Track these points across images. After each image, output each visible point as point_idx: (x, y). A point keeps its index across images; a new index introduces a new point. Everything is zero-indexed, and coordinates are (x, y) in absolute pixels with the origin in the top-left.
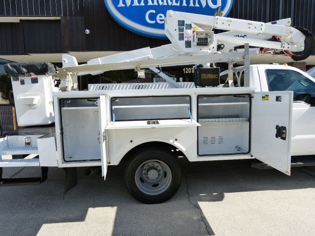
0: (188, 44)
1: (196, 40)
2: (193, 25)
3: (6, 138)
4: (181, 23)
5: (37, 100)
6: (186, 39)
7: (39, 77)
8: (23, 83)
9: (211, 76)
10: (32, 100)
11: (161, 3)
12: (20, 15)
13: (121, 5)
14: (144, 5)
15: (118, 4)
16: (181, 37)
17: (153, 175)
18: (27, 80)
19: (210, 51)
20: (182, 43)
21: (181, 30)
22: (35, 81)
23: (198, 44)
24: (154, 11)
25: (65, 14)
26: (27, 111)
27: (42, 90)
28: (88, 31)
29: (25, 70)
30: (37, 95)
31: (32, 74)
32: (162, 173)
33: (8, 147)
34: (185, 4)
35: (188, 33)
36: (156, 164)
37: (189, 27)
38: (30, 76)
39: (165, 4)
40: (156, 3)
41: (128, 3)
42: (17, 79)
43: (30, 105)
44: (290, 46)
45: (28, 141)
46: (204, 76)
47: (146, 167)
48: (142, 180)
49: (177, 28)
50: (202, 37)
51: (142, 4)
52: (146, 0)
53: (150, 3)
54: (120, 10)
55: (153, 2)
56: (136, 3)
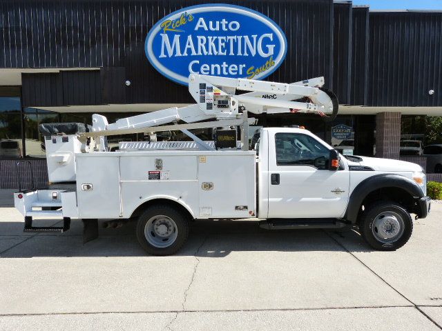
0: (209, 106)
1: (217, 103)
2: (214, 88)
3: (36, 192)
4: (203, 86)
5: (66, 158)
6: (207, 101)
7: (69, 136)
8: (54, 141)
9: (227, 138)
10: (62, 157)
11: (205, 53)
12: (60, 66)
13: (163, 55)
14: (186, 55)
15: (160, 54)
16: (203, 100)
17: (162, 230)
18: (59, 139)
19: (230, 113)
20: (204, 105)
21: (202, 93)
22: (65, 140)
23: (219, 106)
24: (198, 62)
25: (105, 65)
26: (57, 167)
27: (72, 148)
28: (128, 83)
29: (56, 130)
30: (67, 153)
31: (63, 133)
32: (172, 228)
33: (38, 199)
34: (232, 53)
35: (209, 95)
36: (167, 220)
37: (211, 89)
38: (62, 135)
39: (210, 53)
40: (200, 53)
41: (170, 54)
42: (50, 139)
43: (61, 163)
44: (317, 107)
45: (55, 195)
46: (220, 138)
47: (157, 222)
48: (153, 234)
49: (199, 91)
50: (222, 99)
51: (185, 54)
52: (189, 51)
53: (194, 53)
54: (162, 61)
55: (197, 52)
56: (179, 54)
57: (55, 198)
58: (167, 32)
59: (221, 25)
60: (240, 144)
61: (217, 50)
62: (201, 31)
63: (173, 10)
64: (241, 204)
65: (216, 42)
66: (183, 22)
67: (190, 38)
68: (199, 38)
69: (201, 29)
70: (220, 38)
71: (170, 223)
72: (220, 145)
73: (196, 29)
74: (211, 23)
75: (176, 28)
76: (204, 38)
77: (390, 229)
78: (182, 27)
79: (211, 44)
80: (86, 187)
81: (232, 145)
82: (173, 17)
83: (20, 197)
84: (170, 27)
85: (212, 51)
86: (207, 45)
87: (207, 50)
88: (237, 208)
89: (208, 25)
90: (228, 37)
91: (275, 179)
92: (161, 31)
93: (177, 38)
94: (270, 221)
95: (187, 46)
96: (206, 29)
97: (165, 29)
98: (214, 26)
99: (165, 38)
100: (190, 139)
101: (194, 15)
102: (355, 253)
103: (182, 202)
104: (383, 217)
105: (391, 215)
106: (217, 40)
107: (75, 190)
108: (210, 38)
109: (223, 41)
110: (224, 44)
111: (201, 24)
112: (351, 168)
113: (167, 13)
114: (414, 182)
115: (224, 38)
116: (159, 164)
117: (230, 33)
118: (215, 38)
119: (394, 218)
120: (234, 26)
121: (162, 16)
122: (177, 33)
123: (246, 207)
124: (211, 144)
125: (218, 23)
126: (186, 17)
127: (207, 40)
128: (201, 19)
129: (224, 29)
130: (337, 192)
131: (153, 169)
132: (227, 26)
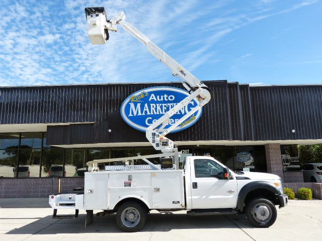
1: (161, 143)
4: (154, 134)
6: (156, 142)
9: (168, 163)
11: (155, 113)
12: (70, 121)
13: (131, 115)
15: (129, 114)
16: (154, 141)
17: (131, 217)
19: (169, 149)
21: (154, 138)
23: (163, 145)
24: (151, 118)
25: (97, 121)
28: (110, 131)
32: (136, 216)
35: (157, 139)
36: (134, 211)
37: (158, 136)
39: (158, 113)
40: (152, 113)
41: (135, 114)
45: (70, 197)
46: (164, 163)
47: (128, 212)
48: (126, 219)
49: (151, 136)
50: (164, 141)
51: (144, 114)
52: (146, 112)
53: (148, 113)
54: (130, 118)
55: (150, 113)
56: (140, 114)
57: (70, 198)
58: (133, 102)
59: (164, 98)
60: (175, 166)
61: (162, 111)
62: (153, 101)
63: (137, 90)
64: (176, 200)
65: (161, 107)
66: (142, 97)
67: (146, 105)
68: (152, 105)
69: (153, 100)
70: (163, 105)
71: (136, 213)
72: (163, 167)
73: (150, 100)
74: (158, 97)
75: (139, 100)
76: (154, 105)
77: (264, 214)
78: (142, 99)
79: (158, 108)
80: (89, 192)
81: (170, 166)
82: (137, 94)
83: (53, 197)
84: (135, 99)
85: (159, 112)
86: (156, 109)
87: (156, 111)
88: (173, 202)
89: (156, 98)
90: (168, 104)
91: (195, 185)
92: (130, 102)
93: (139, 105)
94: (193, 210)
95: (145, 110)
96: (155, 100)
97: (132, 101)
98: (160, 98)
99: (132, 105)
100: (147, 164)
101: (148, 93)
102: (244, 229)
103: (142, 199)
104: (259, 206)
105: (264, 205)
106: (162, 106)
107: (83, 193)
108: (158, 105)
109: (165, 106)
110: (166, 108)
111: (153, 97)
112: (238, 178)
113: (134, 92)
114: (274, 186)
115: (166, 105)
116: (130, 178)
117: (169, 102)
118: (160, 105)
119: (265, 207)
120: (171, 98)
121: (130, 94)
122: (139, 103)
123: (179, 202)
124: (158, 166)
125: (162, 96)
126: (144, 94)
127: (156, 106)
128: (153, 95)
129: (166, 100)
130: (230, 192)
131: (127, 180)
132: (167, 98)
